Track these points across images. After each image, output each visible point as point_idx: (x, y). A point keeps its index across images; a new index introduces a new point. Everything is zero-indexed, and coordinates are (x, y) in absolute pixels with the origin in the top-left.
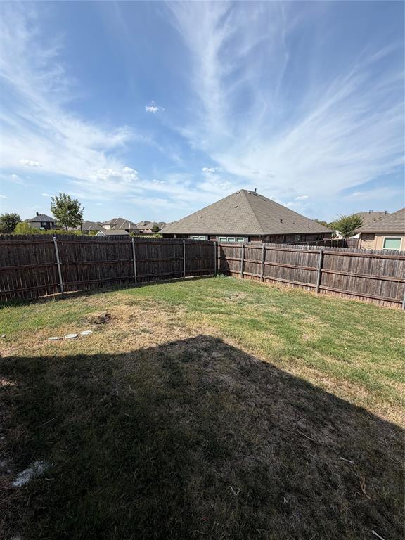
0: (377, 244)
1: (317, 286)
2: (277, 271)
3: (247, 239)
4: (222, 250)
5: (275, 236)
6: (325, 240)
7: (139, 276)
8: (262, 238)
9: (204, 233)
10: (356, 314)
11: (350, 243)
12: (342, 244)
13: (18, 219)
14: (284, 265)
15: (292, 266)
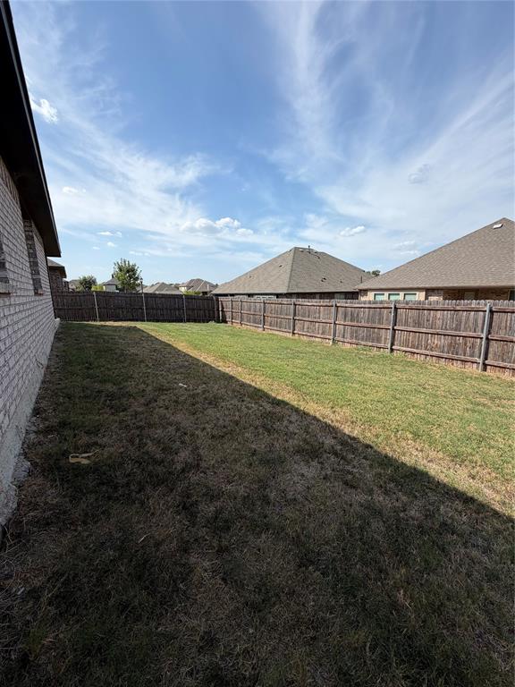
3: (275, 297)
13: (94, 282)
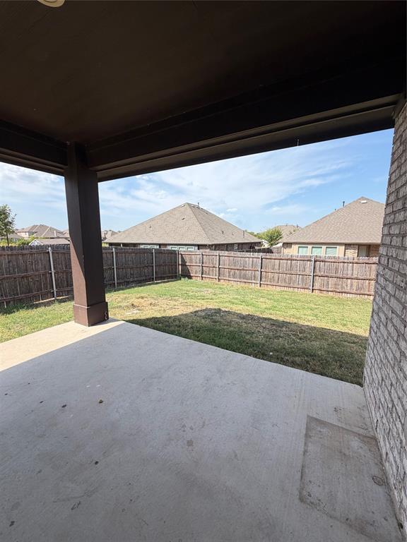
0: (294, 251)
1: (259, 282)
2: (229, 272)
3: (197, 248)
4: (182, 257)
5: (219, 245)
6: (257, 248)
7: (119, 281)
8: (210, 247)
9: (155, 242)
10: (286, 296)
11: (274, 251)
12: (269, 251)
14: (235, 268)
15: (241, 268)
